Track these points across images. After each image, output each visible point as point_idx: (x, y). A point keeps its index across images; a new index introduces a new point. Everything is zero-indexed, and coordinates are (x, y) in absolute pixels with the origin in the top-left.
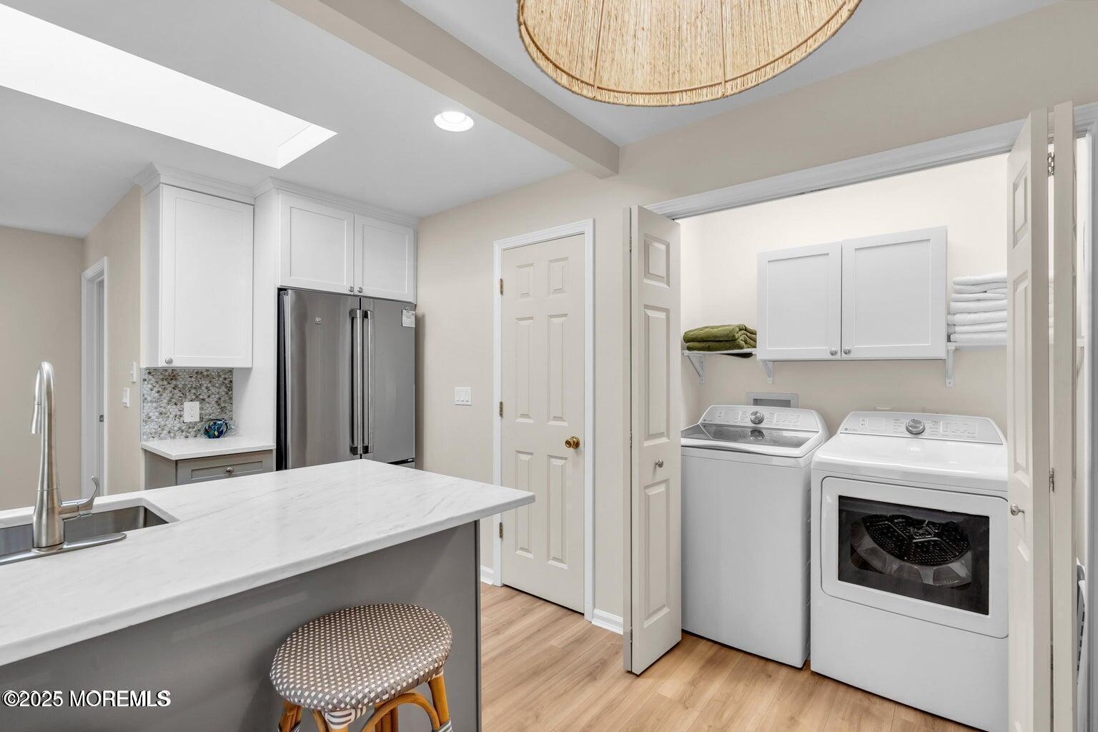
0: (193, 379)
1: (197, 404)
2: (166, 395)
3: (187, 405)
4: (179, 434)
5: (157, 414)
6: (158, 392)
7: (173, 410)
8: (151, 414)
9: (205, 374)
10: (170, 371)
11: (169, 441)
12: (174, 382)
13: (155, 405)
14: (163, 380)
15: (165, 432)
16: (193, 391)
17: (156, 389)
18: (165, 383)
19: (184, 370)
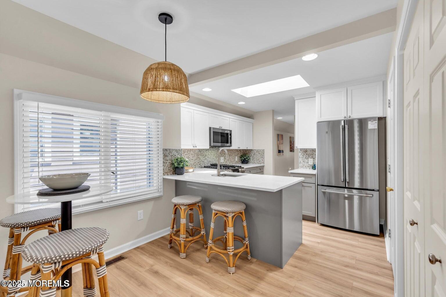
0: (311, 152)
1: (312, 159)
2: (305, 156)
3: (310, 159)
4: (308, 167)
5: (303, 161)
6: (303, 155)
7: (306, 160)
8: (301, 161)
9: (314, 150)
10: (305, 149)
11: (305, 169)
12: (306, 153)
13: (302, 159)
14: (304, 152)
15: (304, 166)
16: (311, 155)
17: (302, 155)
18: (304, 153)
19: (309, 149)
